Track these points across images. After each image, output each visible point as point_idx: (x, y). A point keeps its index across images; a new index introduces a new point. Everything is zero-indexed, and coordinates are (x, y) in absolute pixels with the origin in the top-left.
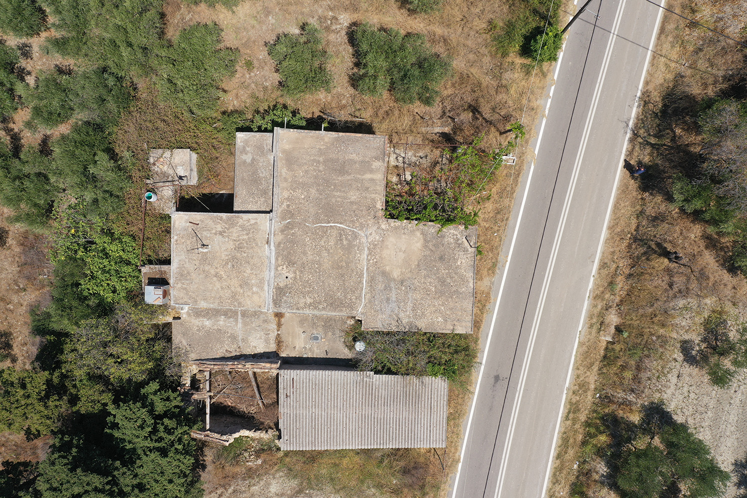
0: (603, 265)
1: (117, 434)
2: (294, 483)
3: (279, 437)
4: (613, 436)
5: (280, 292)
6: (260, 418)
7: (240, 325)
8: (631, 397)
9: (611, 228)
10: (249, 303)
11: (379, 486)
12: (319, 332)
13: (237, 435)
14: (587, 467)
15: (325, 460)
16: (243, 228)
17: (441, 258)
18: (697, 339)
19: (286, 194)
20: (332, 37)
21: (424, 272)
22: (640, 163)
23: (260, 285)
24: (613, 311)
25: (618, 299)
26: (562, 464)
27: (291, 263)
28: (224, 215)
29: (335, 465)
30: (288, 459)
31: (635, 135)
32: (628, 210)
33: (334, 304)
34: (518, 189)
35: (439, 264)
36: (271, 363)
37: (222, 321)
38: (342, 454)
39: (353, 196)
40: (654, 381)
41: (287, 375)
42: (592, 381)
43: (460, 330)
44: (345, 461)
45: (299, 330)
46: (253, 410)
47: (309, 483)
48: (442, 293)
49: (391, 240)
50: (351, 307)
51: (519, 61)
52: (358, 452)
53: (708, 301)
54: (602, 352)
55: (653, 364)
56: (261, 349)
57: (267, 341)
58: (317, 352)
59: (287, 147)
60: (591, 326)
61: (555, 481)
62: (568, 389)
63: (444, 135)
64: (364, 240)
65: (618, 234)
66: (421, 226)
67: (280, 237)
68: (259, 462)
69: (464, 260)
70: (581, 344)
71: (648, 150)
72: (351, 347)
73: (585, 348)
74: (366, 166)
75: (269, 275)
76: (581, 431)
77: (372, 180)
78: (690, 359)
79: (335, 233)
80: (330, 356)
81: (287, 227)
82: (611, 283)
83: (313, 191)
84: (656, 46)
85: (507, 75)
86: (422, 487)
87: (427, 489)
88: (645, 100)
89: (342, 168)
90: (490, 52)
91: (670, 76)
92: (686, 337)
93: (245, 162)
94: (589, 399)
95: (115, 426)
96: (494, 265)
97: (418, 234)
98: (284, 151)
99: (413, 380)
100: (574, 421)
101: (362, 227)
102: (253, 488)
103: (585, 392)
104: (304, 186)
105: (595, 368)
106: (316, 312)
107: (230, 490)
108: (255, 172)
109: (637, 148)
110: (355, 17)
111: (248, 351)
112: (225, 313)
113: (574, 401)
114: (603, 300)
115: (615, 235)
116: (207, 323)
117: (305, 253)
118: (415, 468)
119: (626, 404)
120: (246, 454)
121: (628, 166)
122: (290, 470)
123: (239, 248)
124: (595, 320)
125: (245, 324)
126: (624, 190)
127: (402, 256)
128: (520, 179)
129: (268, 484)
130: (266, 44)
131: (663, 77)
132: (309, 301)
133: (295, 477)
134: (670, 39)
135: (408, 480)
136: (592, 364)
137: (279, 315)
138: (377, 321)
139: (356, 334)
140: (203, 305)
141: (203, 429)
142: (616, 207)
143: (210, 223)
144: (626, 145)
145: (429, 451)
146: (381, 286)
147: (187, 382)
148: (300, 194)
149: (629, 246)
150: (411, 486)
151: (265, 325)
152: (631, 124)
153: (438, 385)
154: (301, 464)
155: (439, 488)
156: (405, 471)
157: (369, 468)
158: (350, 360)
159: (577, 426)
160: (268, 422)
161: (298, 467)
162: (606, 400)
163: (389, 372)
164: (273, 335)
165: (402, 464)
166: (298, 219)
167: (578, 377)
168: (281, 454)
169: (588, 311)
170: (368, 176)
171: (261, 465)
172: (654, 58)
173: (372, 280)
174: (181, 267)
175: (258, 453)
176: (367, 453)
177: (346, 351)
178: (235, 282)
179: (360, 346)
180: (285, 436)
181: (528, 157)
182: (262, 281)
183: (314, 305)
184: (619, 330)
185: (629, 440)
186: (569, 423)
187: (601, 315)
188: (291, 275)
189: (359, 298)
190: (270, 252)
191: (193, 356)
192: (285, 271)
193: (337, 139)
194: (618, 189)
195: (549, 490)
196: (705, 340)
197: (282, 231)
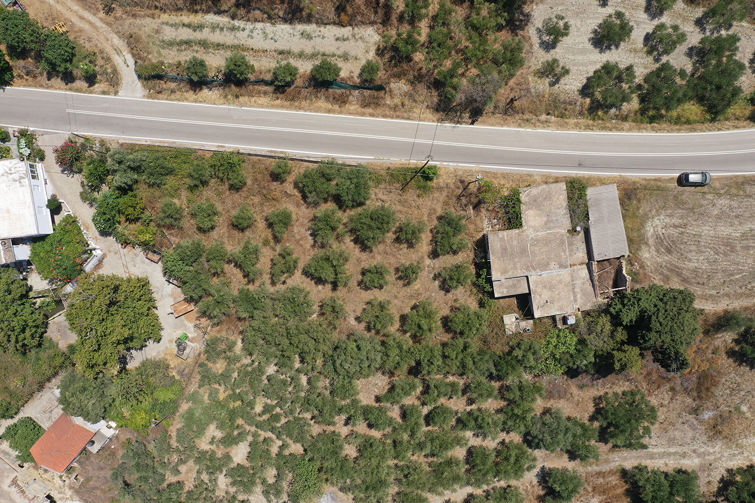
0: (520, 126)
1: (634, 319)
2: (643, 247)
3: (624, 256)
4: (597, 109)
5: (561, 266)
6: (616, 267)
7: (577, 282)
8: (579, 103)
9: (502, 126)
10: (568, 279)
11: (638, 209)
12: (574, 247)
13: (626, 275)
14: (613, 117)
15: (630, 235)
16: (536, 287)
17: (535, 201)
18: (547, 80)
19: (519, 271)
20: (437, 266)
21: (542, 207)
22: (470, 118)
23: (559, 275)
24: (540, 118)
25: (534, 117)
26: (614, 128)
27: (548, 264)
28: (532, 296)
29: (632, 230)
30: (633, 251)
31: (458, 122)
32: (492, 119)
33: (562, 242)
34: (493, 171)
35: (538, 202)
36: (592, 265)
37: (577, 290)
38: (626, 228)
39: (515, 243)
40: (570, 95)
41: (597, 257)
42: (574, 121)
43: (565, 187)
44: (629, 226)
45: (575, 256)
46: (613, 271)
47: (642, 240)
48: (550, 198)
49: (531, 223)
50: (562, 235)
51: (435, 181)
52: (624, 221)
53: (530, 79)
54: (559, 119)
55: (562, 97)
56: (587, 271)
57: (582, 269)
58: (584, 246)
59: (499, 274)
60: (548, 126)
61: (622, 130)
62: (579, 131)
63: (474, 208)
64: (533, 235)
65: (504, 122)
66: (523, 212)
67: (538, 270)
68: (636, 264)
69: (534, 191)
70: (558, 129)
71: (463, 115)
72: (579, 232)
73: (559, 127)
74: (502, 240)
75: (555, 273)
76: (597, 122)
77: (507, 236)
78: (557, 81)
79: (532, 248)
80: (584, 241)
81: (533, 268)
82: (527, 121)
83: (516, 260)
84: (416, 120)
85: (442, 185)
86: (635, 189)
87: (636, 187)
88: (441, 120)
89: (504, 250)
90: (432, 194)
91: (428, 111)
92: (547, 85)
93: (507, 292)
94: (582, 121)
95: (631, 321)
96: (529, 175)
97: (526, 213)
98: (502, 275)
99: (589, 204)
100: (593, 126)
101: (528, 237)
102: (649, 264)
103: (579, 123)
104: (514, 264)
105: (567, 120)
106: (567, 249)
107: (651, 275)
108: (510, 286)
109: (464, 120)
110: (426, 257)
111: (588, 276)
112: (573, 289)
113: (584, 128)
114: (535, 123)
115: (505, 123)
116: (579, 296)
117: (543, 259)
118: (627, 194)
119: (582, 105)
120: (634, 270)
121: (472, 123)
122: (637, 250)
123: (545, 287)
124: (545, 125)
125: (576, 280)
126: (484, 123)
127: (537, 218)
128: (488, 171)
129: (646, 258)
130: (446, 295)
131: (429, 114)
132: (563, 254)
133: (640, 247)
134: (411, 114)
135: (633, 196)
136: (566, 122)
137: (571, 265)
138: (567, 223)
139: (573, 231)
140: (572, 298)
141: (626, 289)
142: (492, 125)
143: (537, 301)
144: (464, 126)
145: (618, 189)
146: (551, 224)
147: (606, 300)
148: (518, 265)
149: (509, 115)
150: (636, 195)
151: (575, 271)
152: (454, 125)
153: (590, 192)
154: (634, 245)
155: (634, 182)
156: (629, 198)
157: (630, 215)
158: (584, 232)
159: (595, 124)
160: (617, 262)
161: (636, 246)
162: (581, 113)
163: (588, 214)
164: (579, 267)
165: (626, 200)
166: (529, 264)
167: (573, 128)
168: (631, 255)
169: (542, 129)
170: (506, 238)
171: (638, 263)
172: (421, 120)
173: (549, 229)
174: (558, 310)
175: (632, 265)
176: (624, 217)
177: (580, 234)
178: (560, 286)
179: (578, 229)
180: (623, 254)
181: (477, 169)
182: (557, 275)
183: (564, 251)
184: (548, 114)
185: (598, 101)
186: (594, 128)
187: (542, 123)
188: (553, 263)
189: (558, 233)
190: (545, 274)
191: (594, 300)
192: (552, 266)
193: (493, 254)
194: (484, 126)
195: (627, 131)
196: (547, 76)
197: (535, 270)
